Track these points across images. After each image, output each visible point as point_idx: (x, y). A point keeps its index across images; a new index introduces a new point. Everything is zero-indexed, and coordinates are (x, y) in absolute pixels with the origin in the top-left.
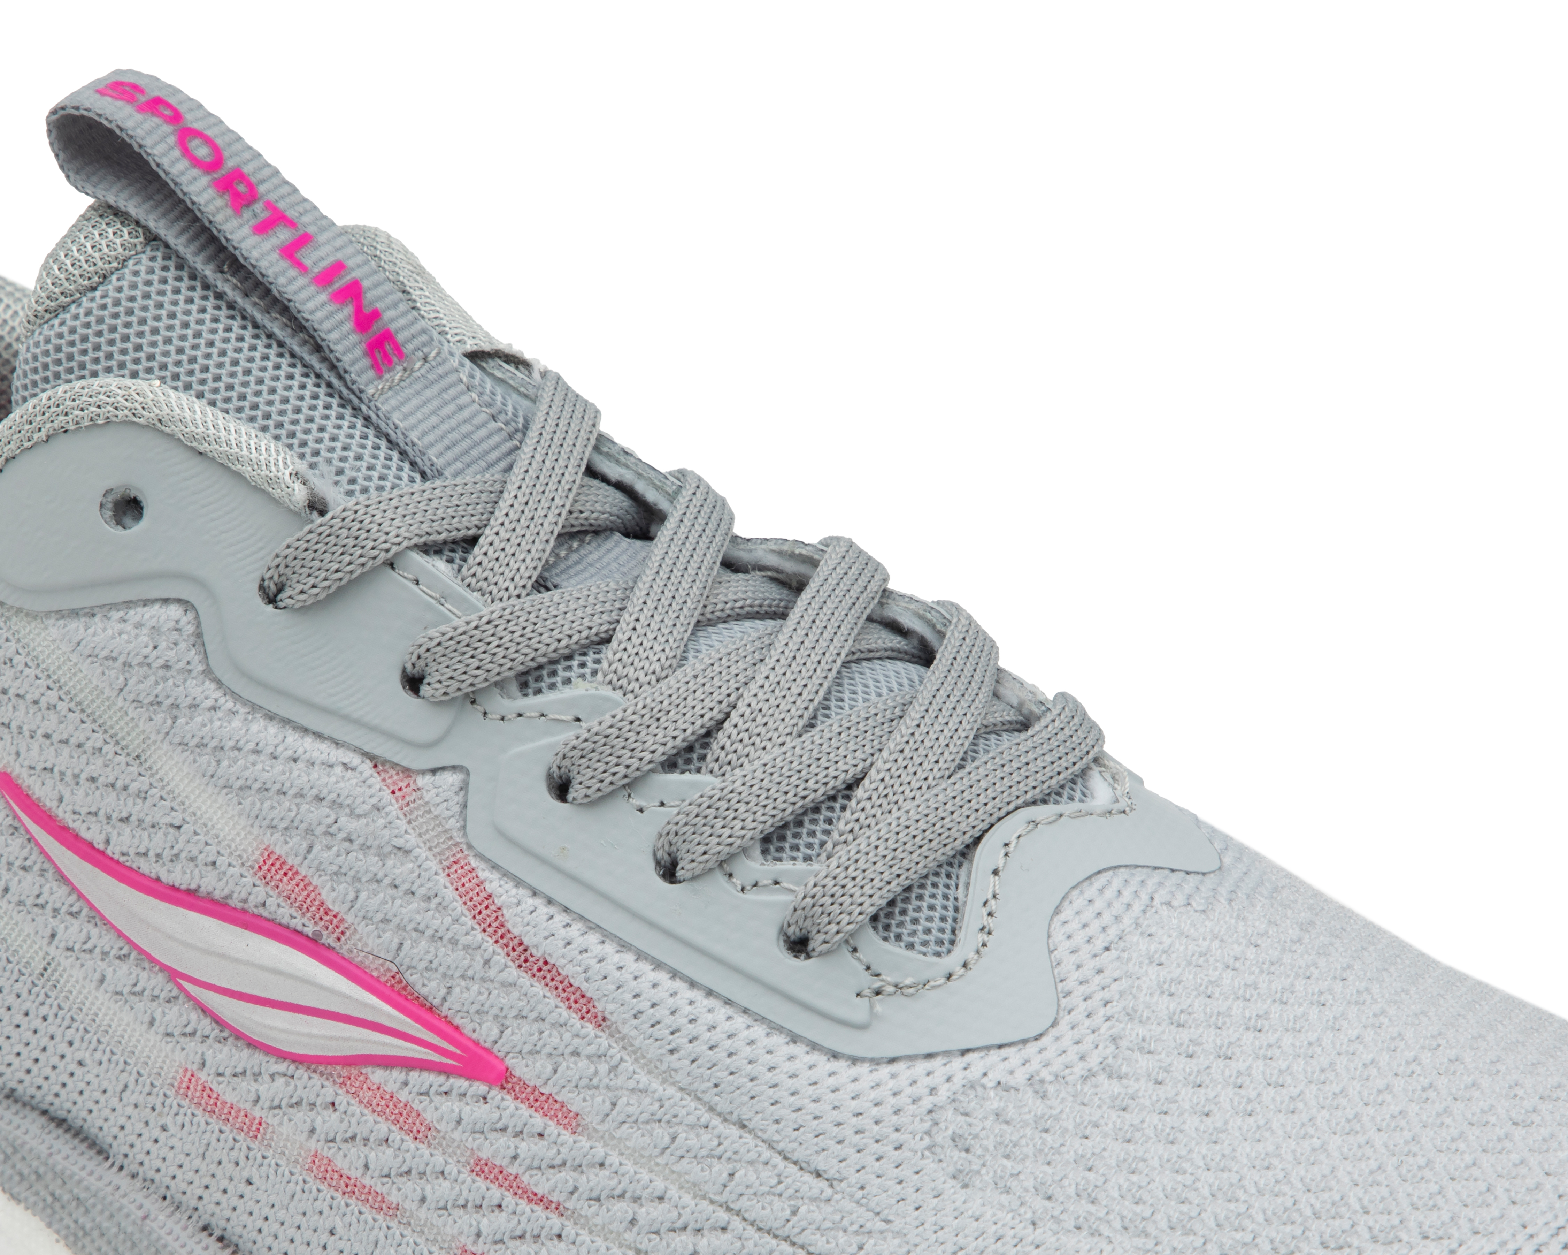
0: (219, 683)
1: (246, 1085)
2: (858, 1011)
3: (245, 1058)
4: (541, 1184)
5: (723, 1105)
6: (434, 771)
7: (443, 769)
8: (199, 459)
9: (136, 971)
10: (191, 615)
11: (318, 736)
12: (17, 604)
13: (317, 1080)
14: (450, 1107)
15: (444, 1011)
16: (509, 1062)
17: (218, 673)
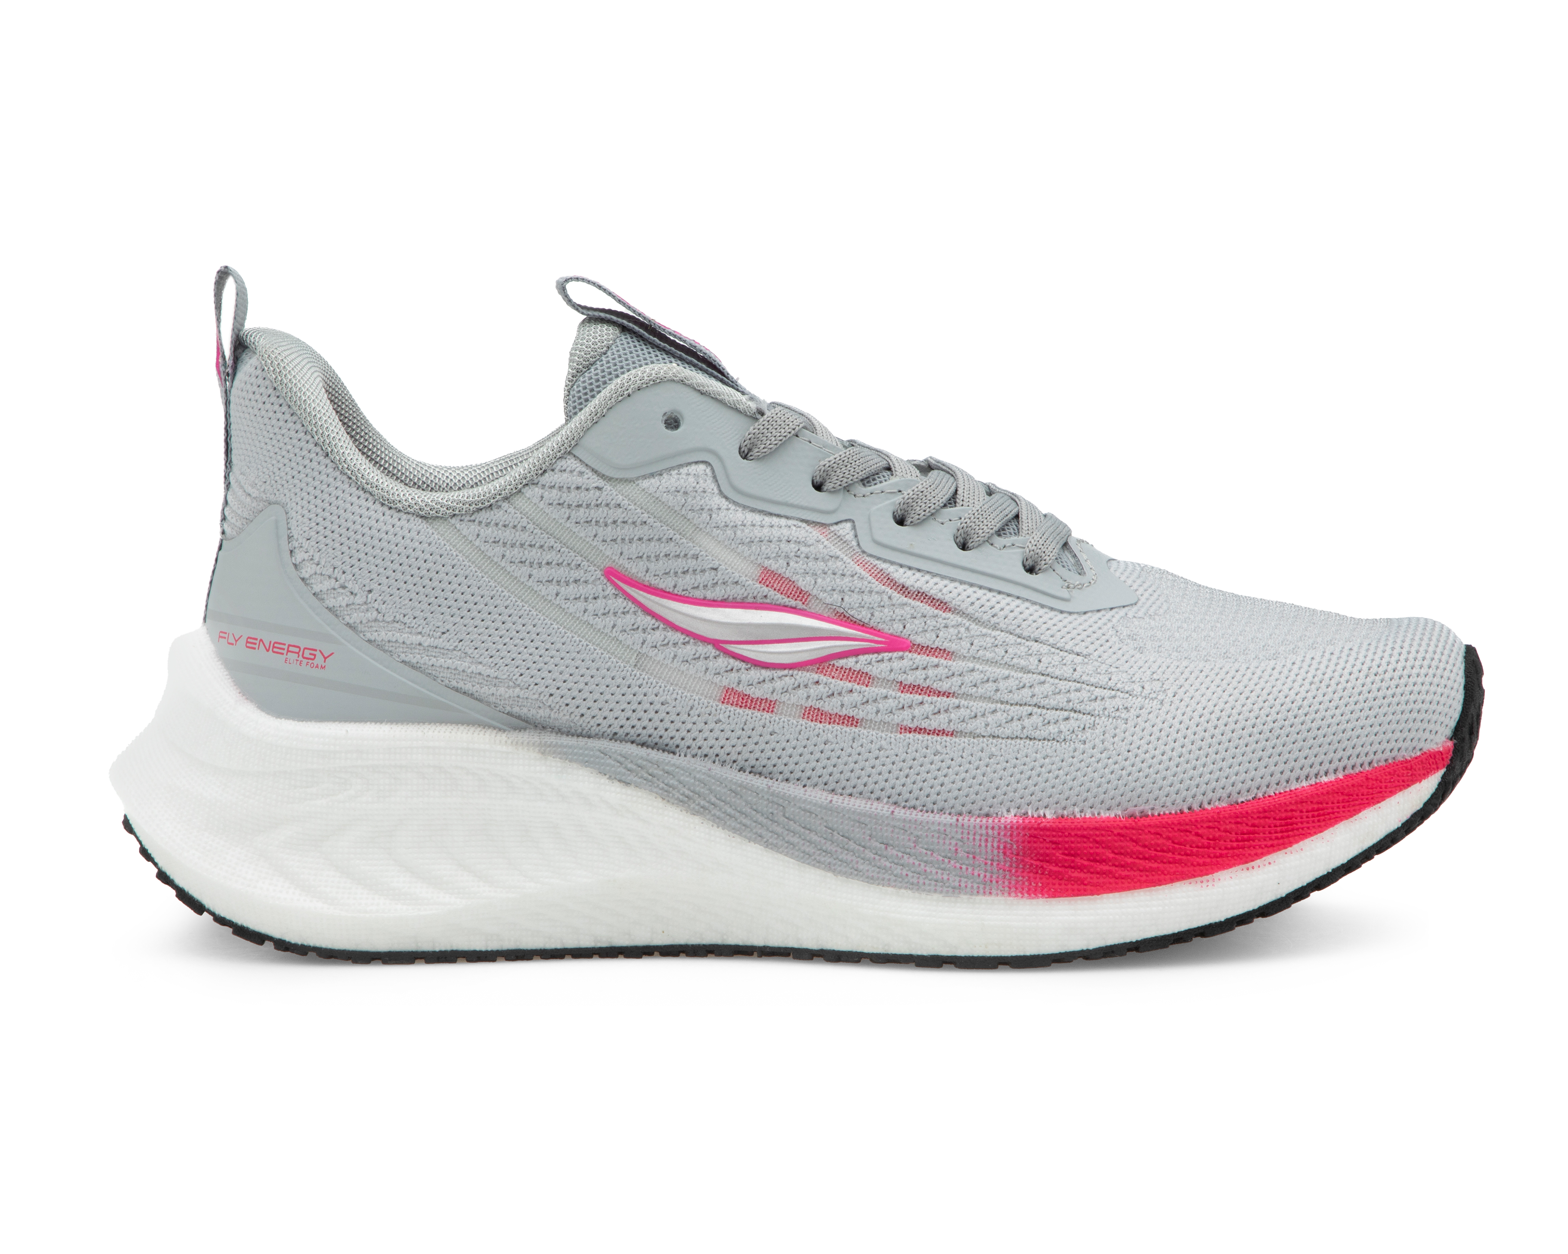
0: (727, 498)
1: (768, 686)
2: (1064, 593)
3: (766, 673)
4: (945, 686)
5: (1026, 634)
6: (837, 524)
7: (841, 522)
8: (702, 397)
9: (694, 648)
10: (709, 468)
11: (778, 516)
12: (621, 477)
13: (805, 673)
14: (885, 666)
15: (872, 624)
16: (912, 638)
17: (726, 493)
